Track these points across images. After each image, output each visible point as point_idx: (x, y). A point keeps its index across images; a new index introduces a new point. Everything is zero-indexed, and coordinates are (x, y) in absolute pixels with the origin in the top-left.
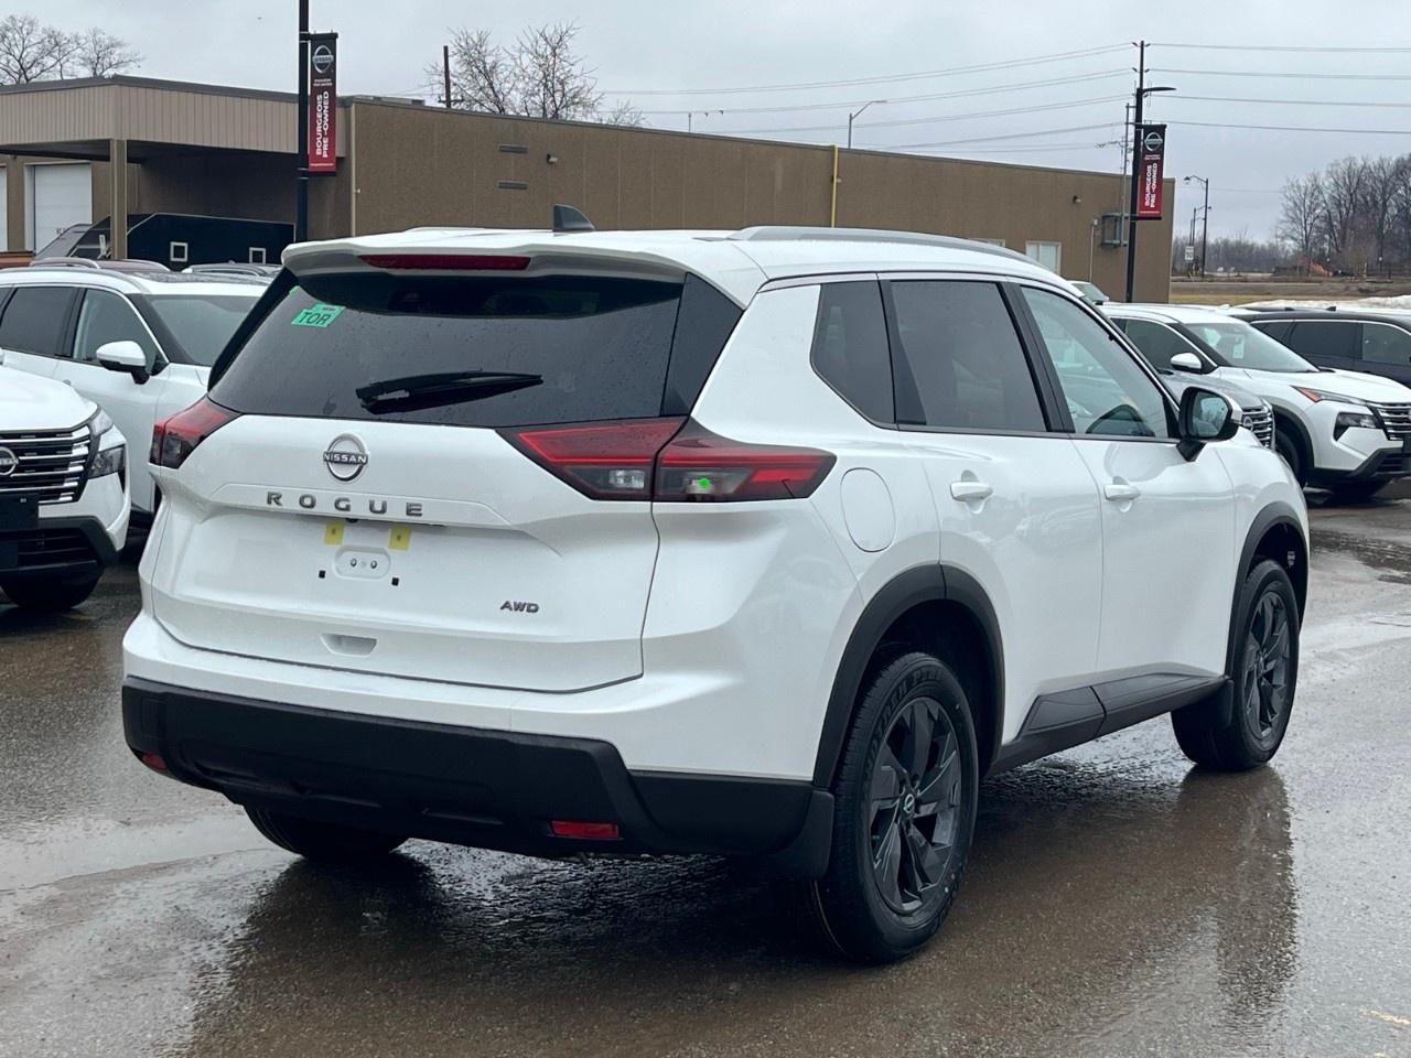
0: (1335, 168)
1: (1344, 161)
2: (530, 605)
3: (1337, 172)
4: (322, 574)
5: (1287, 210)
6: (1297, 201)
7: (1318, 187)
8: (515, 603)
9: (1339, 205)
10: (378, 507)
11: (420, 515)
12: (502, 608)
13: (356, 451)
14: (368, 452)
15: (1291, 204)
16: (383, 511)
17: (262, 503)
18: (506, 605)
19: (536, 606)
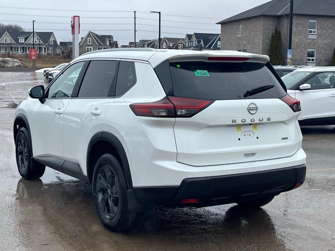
4: (239, 139)
10: (261, 120)
11: (270, 120)
13: (255, 106)
14: (258, 107)
17: (231, 123)
18: (282, 139)
19: (287, 138)
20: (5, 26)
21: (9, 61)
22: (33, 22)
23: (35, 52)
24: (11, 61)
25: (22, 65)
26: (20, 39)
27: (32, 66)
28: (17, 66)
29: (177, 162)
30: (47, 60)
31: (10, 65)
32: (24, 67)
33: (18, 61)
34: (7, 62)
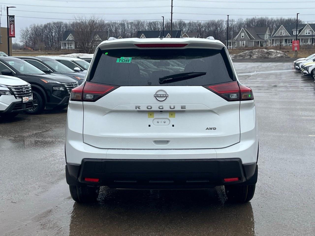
0: (31, 26)
1: (33, 25)
2: (214, 128)
3: (32, 27)
4: (149, 126)
5: (21, 35)
6: (24, 34)
7: (28, 30)
8: (209, 128)
9: (33, 34)
10: (172, 107)
11: (185, 108)
12: (206, 129)
13: (165, 93)
14: (168, 94)
15: (22, 34)
16: (174, 108)
17: (134, 109)
18: (207, 129)
19: (215, 128)
20: (286, 19)
21: (272, 53)
22: (297, 14)
23: (297, 44)
24: (274, 53)
25: (284, 56)
26: (295, 32)
27: (294, 57)
28: (279, 57)
29: (83, 142)
30: (313, 50)
31: (273, 56)
32: (286, 57)
33: (281, 52)
34: (271, 53)
